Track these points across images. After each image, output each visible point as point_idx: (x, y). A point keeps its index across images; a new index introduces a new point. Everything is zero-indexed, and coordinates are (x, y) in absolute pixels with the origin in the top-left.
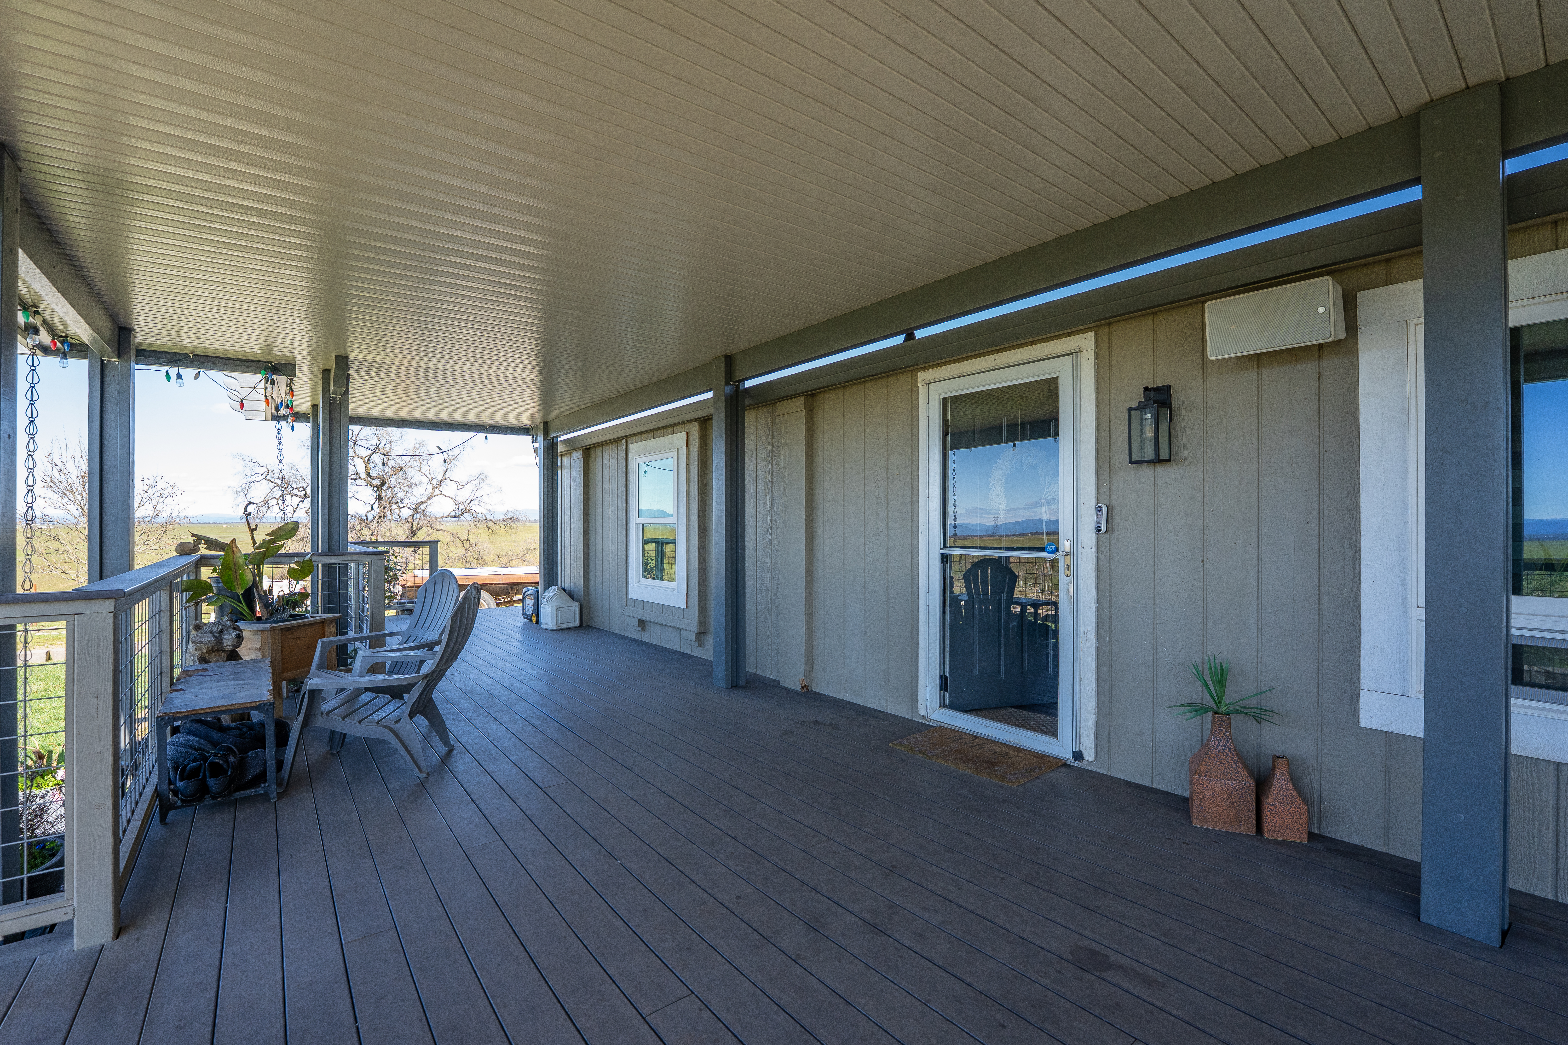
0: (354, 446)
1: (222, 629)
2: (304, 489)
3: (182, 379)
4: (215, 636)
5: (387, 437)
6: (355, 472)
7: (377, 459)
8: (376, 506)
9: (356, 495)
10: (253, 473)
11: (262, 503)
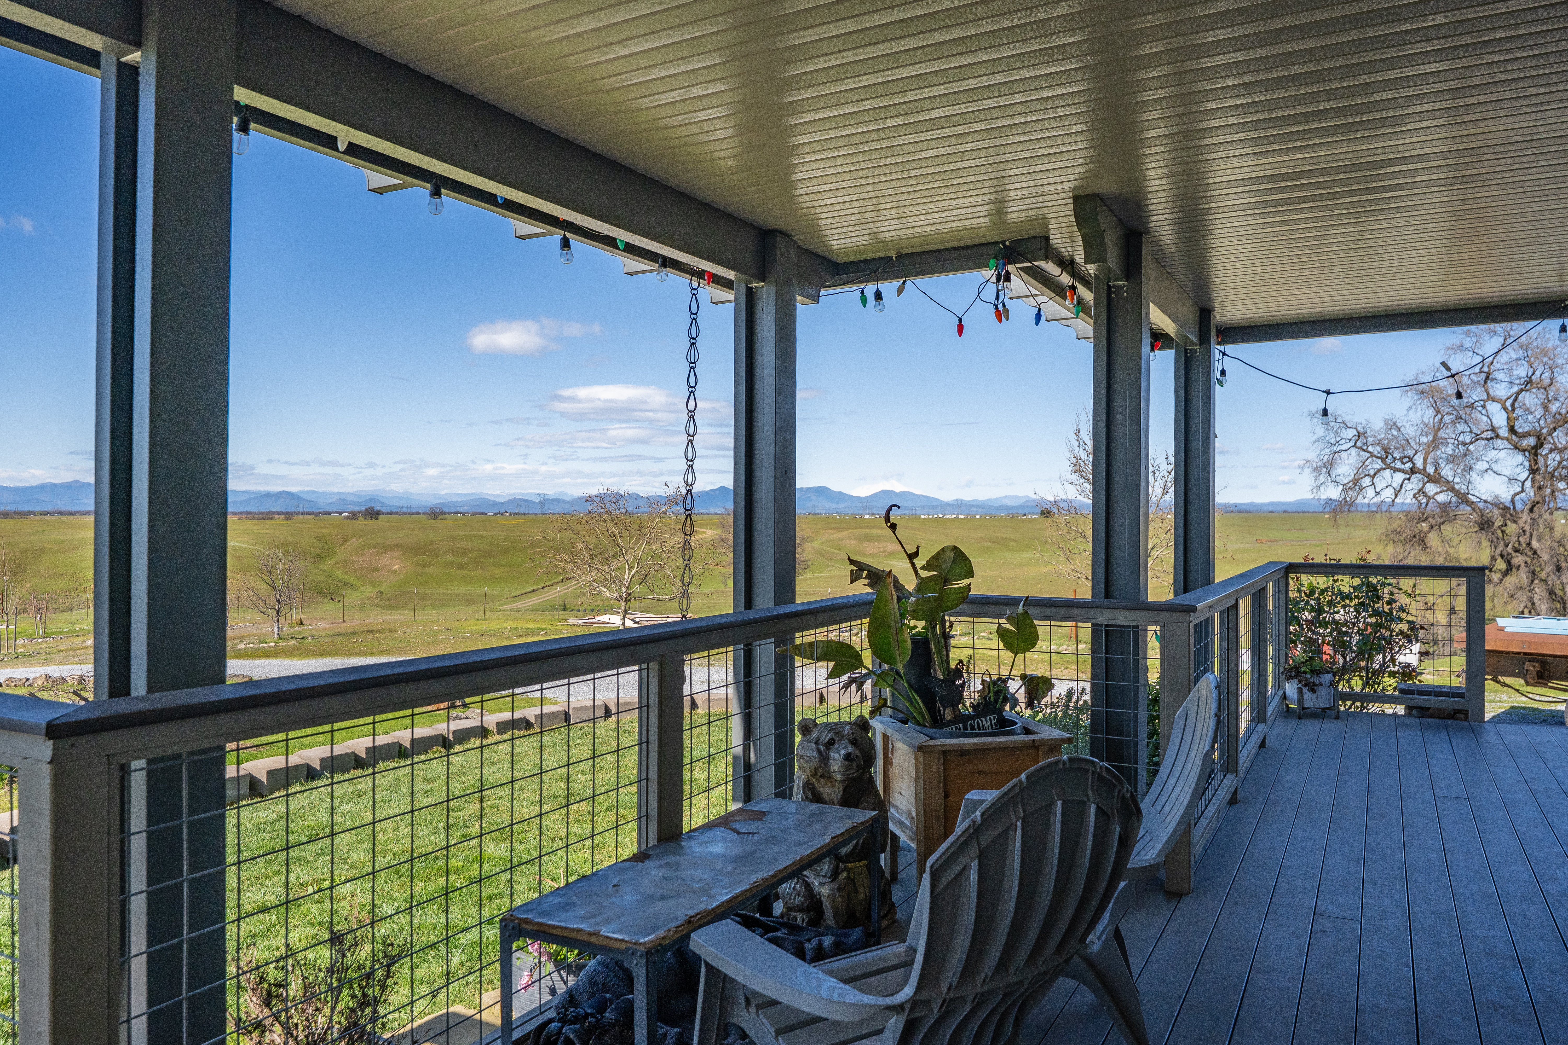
0: (1486, 382)
1: (833, 739)
2: (1411, 459)
3: (881, 298)
4: (819, 751)
5: (1545, 360)
6: (1489, 427)
7: (1530, 399)
8: (1528, 484)
9: (1494, 466)
10: (1338, 439)
11: (1351, 484)
